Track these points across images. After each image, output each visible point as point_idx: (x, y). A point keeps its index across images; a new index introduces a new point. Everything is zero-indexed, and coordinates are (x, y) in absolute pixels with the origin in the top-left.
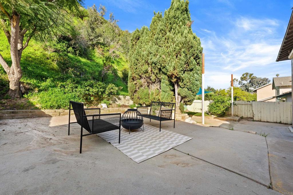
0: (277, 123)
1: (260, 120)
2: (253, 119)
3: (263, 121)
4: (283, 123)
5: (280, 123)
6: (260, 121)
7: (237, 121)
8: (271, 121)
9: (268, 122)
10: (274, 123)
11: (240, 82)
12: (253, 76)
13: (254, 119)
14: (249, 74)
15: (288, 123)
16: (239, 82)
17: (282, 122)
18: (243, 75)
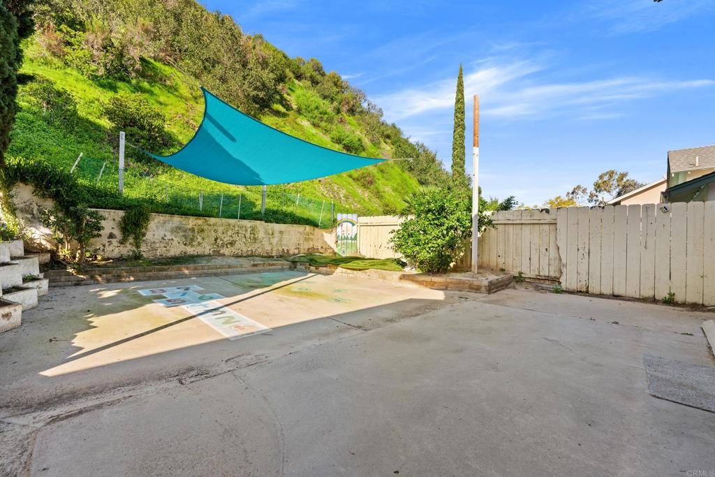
0: (654, 300)
1: (584, 289)
2: (560, 283)
3: (597, 291)
4: (683, 305)
5: (670, 301)
6: (586, 293)
7: (483, 289)
8: (632, 292)
9: (615, 297)
10: (644, 300)
11: (591, 196)
12: (628, 180)
13: (564, 286)
14: (616, 174)
15: (706, 303)
16: (589, 194)
17: (679, 298)
18: (601, 177)
